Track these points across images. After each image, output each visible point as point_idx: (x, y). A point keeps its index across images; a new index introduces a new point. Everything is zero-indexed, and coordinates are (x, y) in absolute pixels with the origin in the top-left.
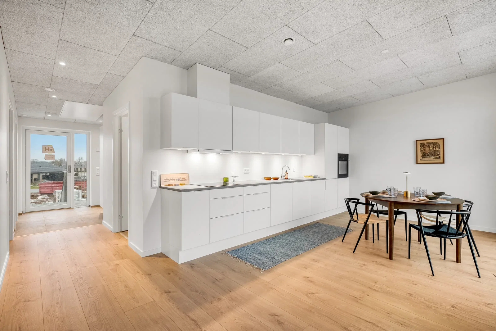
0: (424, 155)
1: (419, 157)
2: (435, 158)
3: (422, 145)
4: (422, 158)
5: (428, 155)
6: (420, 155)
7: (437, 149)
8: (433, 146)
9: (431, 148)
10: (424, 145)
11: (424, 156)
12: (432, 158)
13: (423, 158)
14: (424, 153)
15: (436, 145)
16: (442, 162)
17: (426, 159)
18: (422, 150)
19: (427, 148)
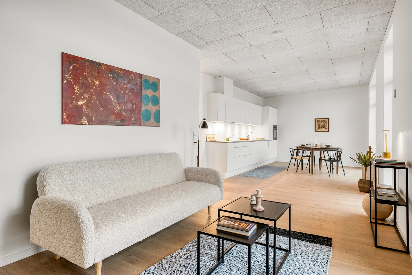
1: (317, 128)
2: (325, 129)
3: (318, 121)
5: (321, 127)
7: (325, 124)
9: (323, 123)
12: (323, 129)
13: (319, 128)
14: (319, 126)
15: (325, 121)
16: (328, 131)
17: (320, 129)
18: (318, 124)
19: (321, 123)
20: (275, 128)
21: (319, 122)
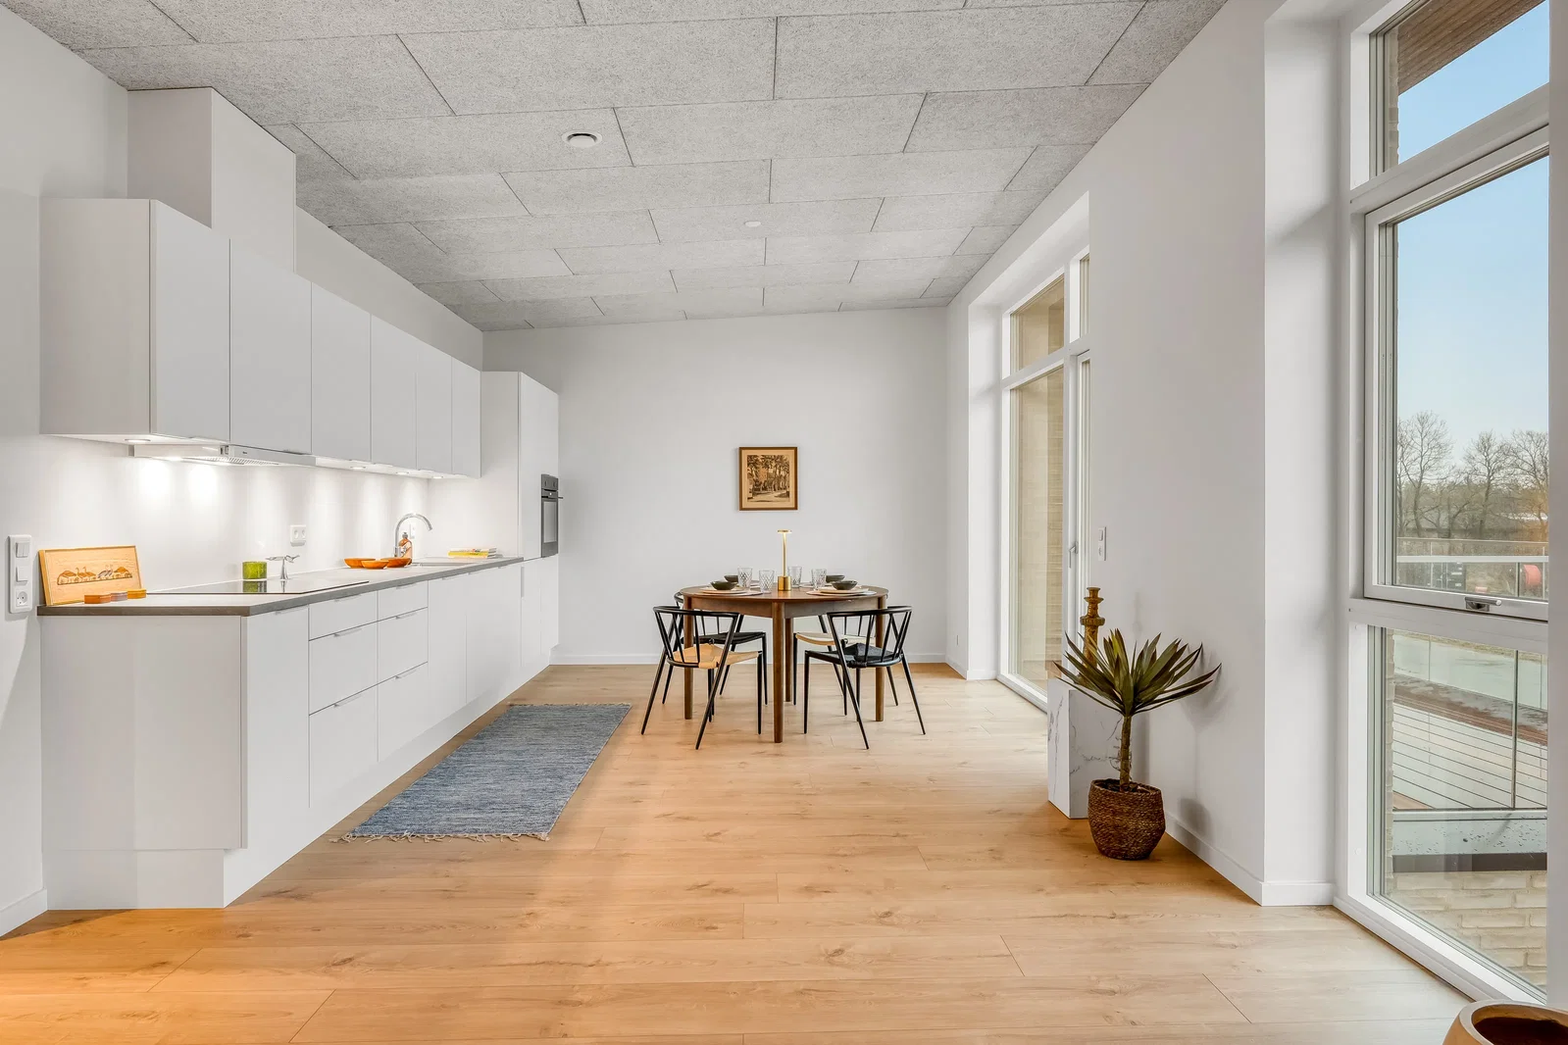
0: (758, 488)
1: (746, 493)
2: (780, 496)
3: (753, 462)
4: (751, 495)
5: (765, 489)
6: (747, 486)
7: (783, 473)
8: (776, 466)
9: (771, 471)
10: (757, 460)
11: (756, 490)
12: (772, 495)
13: (754, 494)
14: (756, 481)
15: (780, 461)
16: (793, 506)
17: (759, 497)
18: (751, 475)
19: (763, 471)
20: (550, 490)
21: (755, 464)
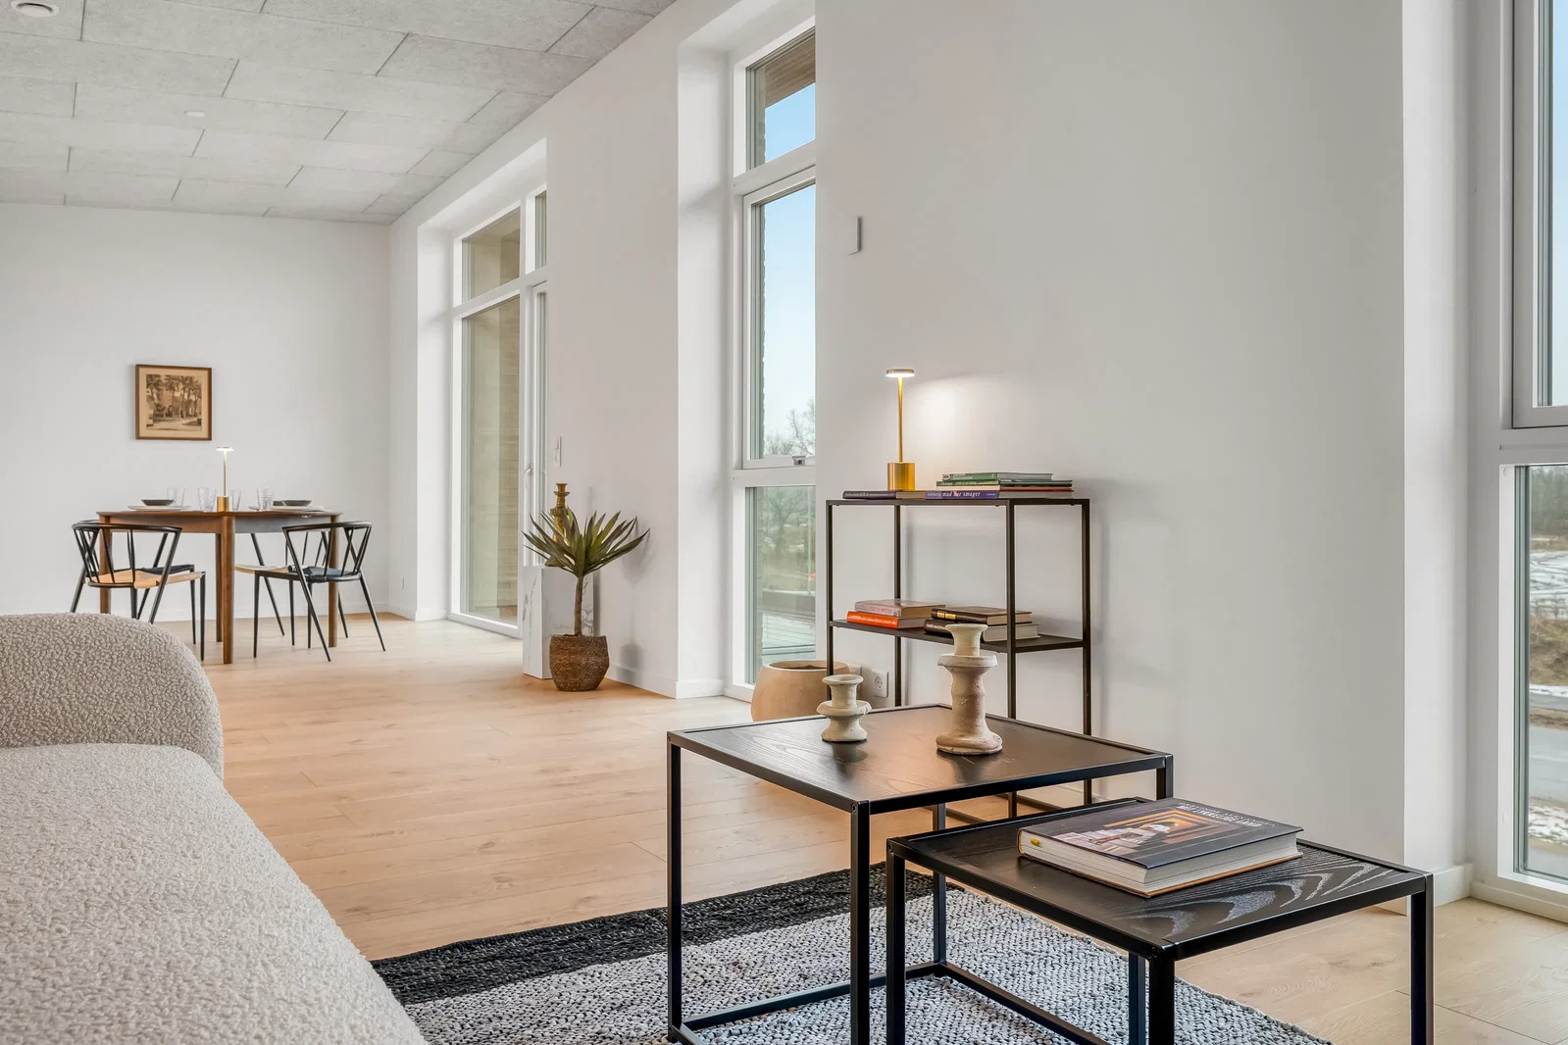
0: (160, 414)
1: (144, 420)
2: (189, 424)
3: (153, 382)
4: (151, 422)
5: (169, 415)
6: (146, 411)
7: (193, 398)
8: (184, 389)
9: (177, 394)
10: (159, 381)
11: (157, 415)
12: (179, 424)
13: (155, 421)
14: (158, 405)
15: (190, 384)
16: (206, 436)
17: (157, 425)
18: (152, 398)
19: (166, 394)
21: (156, 385)
